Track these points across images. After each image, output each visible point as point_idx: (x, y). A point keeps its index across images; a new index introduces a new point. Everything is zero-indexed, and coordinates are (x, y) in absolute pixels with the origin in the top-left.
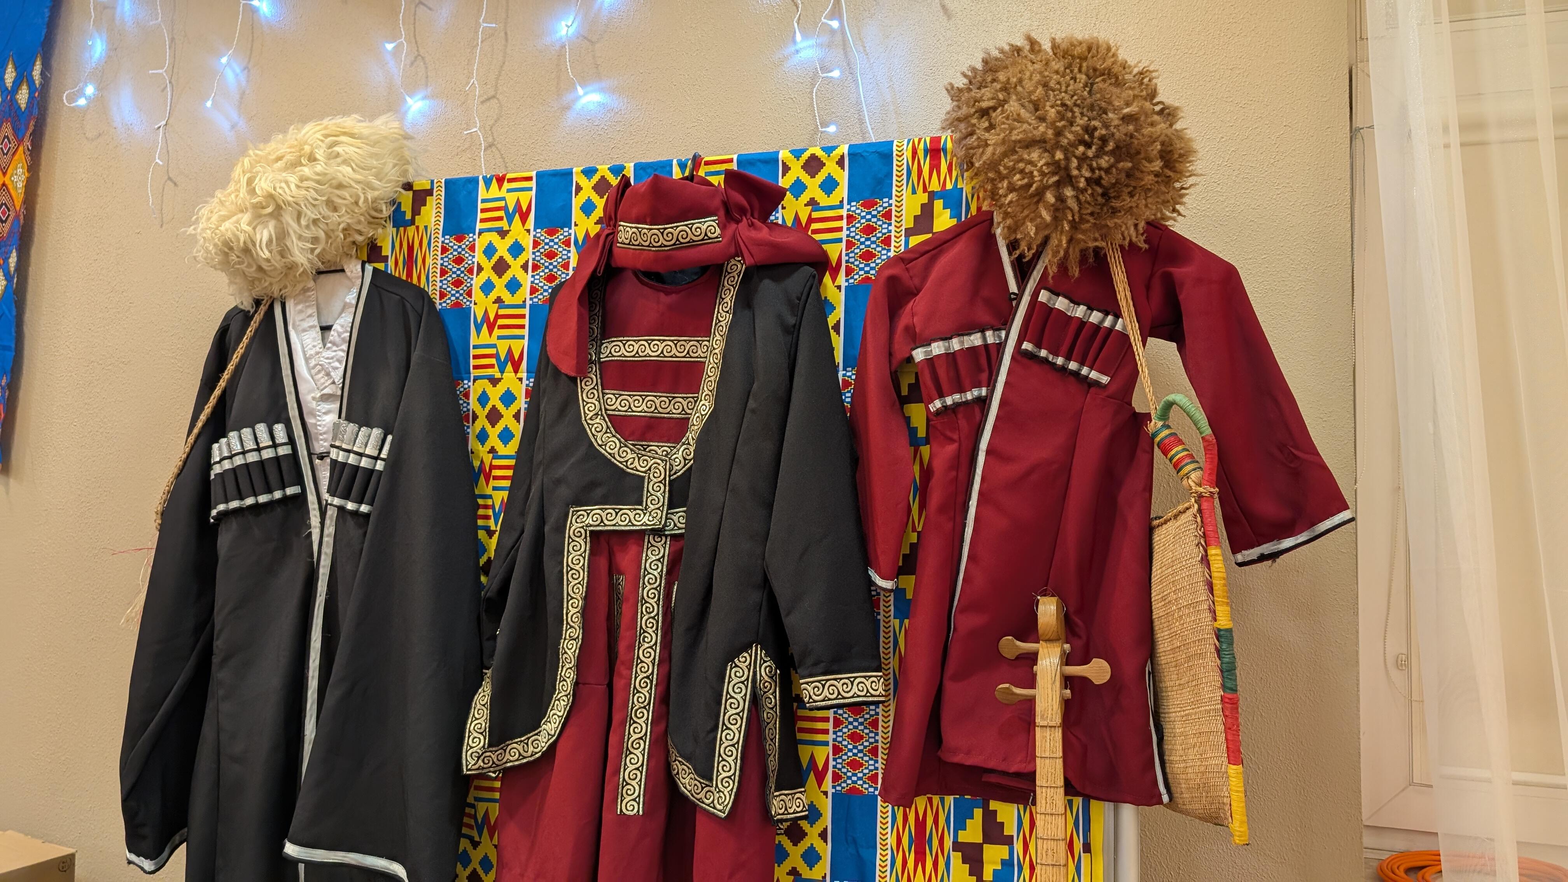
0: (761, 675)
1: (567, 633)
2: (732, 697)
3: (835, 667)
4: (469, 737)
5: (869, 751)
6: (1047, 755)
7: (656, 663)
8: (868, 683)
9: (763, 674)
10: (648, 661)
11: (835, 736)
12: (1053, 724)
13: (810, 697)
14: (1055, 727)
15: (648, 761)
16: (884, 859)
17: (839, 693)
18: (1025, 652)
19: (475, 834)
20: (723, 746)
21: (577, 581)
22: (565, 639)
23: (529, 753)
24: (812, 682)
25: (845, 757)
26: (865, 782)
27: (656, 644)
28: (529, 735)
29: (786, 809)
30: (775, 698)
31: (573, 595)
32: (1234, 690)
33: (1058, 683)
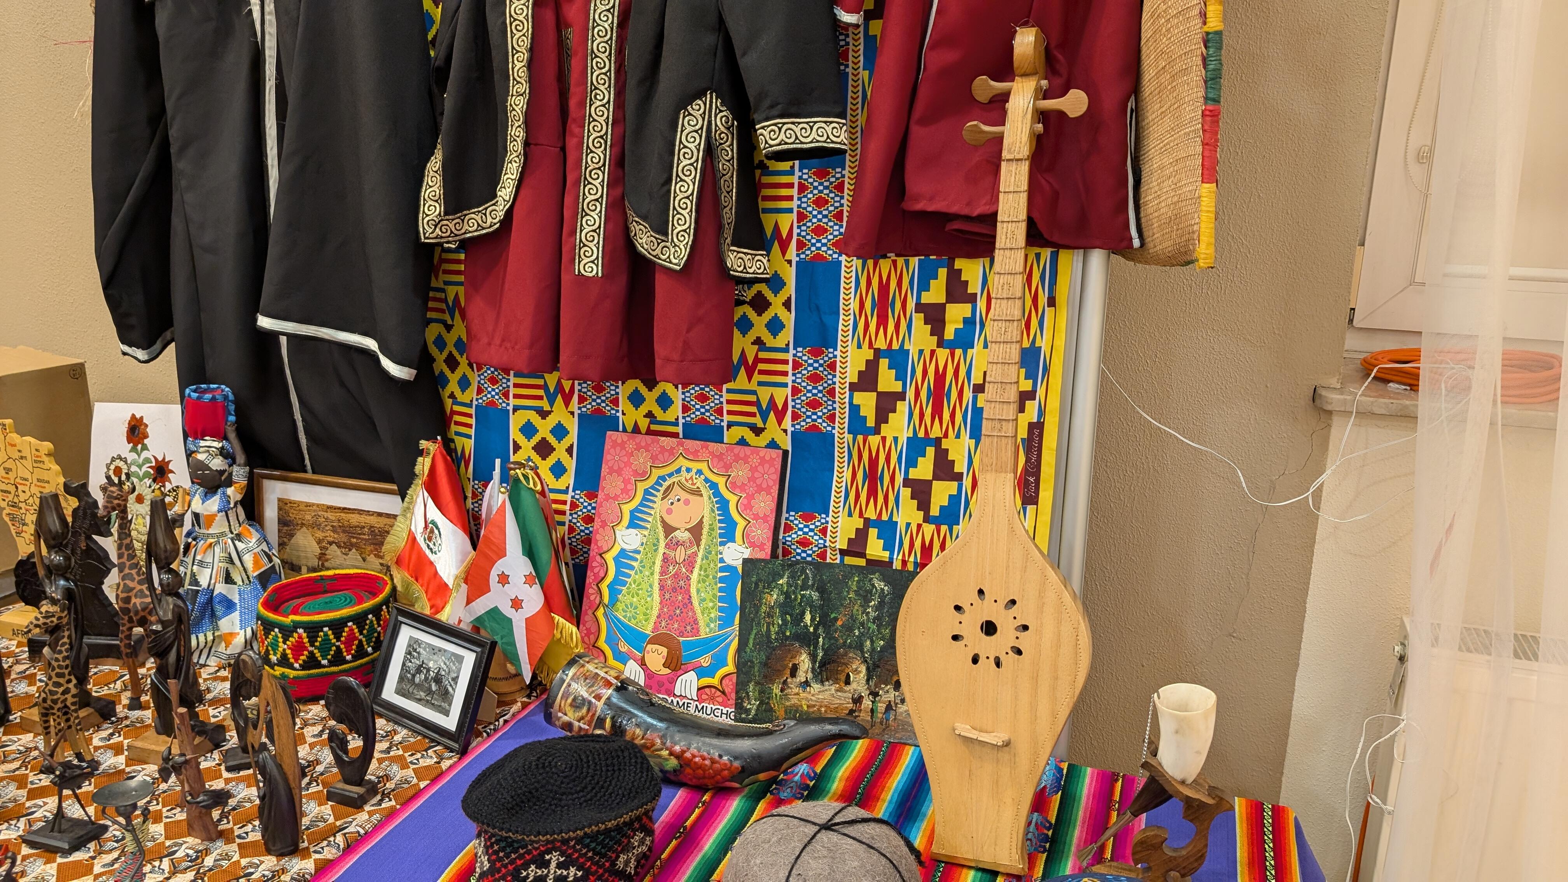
0: (716, 125)
1: (514, 89)
2: (685, 147)
3: (793, 110)
4: (424, 205)
5: (834, 216)
6: (1012, 189)
7: (610, 123)
8: (829, 129)
9: (719, 123)
10: (601, 120)
11: (799, 203)
12: (1020, 156)
13: (766, 142)
14: (1021, 160)
15: (605, 224)
16: (846, 324)
17: (797, 138)
18: (999, 92)
19: (447, 317)
20: (678, 199)
21: (521, 33)
22: (512, 96)
23: (488, 224)
24: (768, 126)
25: (809, 224)
26: (829, 249)
27: (609, 102)
28: (486, 205)
29: (745, 268)
30: (732, 150)
31: (518, 49)
32: (1217, 101)
33: (1029, 116)
